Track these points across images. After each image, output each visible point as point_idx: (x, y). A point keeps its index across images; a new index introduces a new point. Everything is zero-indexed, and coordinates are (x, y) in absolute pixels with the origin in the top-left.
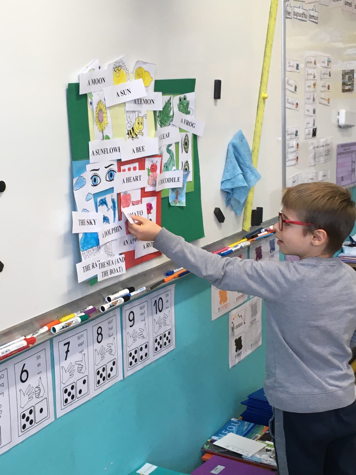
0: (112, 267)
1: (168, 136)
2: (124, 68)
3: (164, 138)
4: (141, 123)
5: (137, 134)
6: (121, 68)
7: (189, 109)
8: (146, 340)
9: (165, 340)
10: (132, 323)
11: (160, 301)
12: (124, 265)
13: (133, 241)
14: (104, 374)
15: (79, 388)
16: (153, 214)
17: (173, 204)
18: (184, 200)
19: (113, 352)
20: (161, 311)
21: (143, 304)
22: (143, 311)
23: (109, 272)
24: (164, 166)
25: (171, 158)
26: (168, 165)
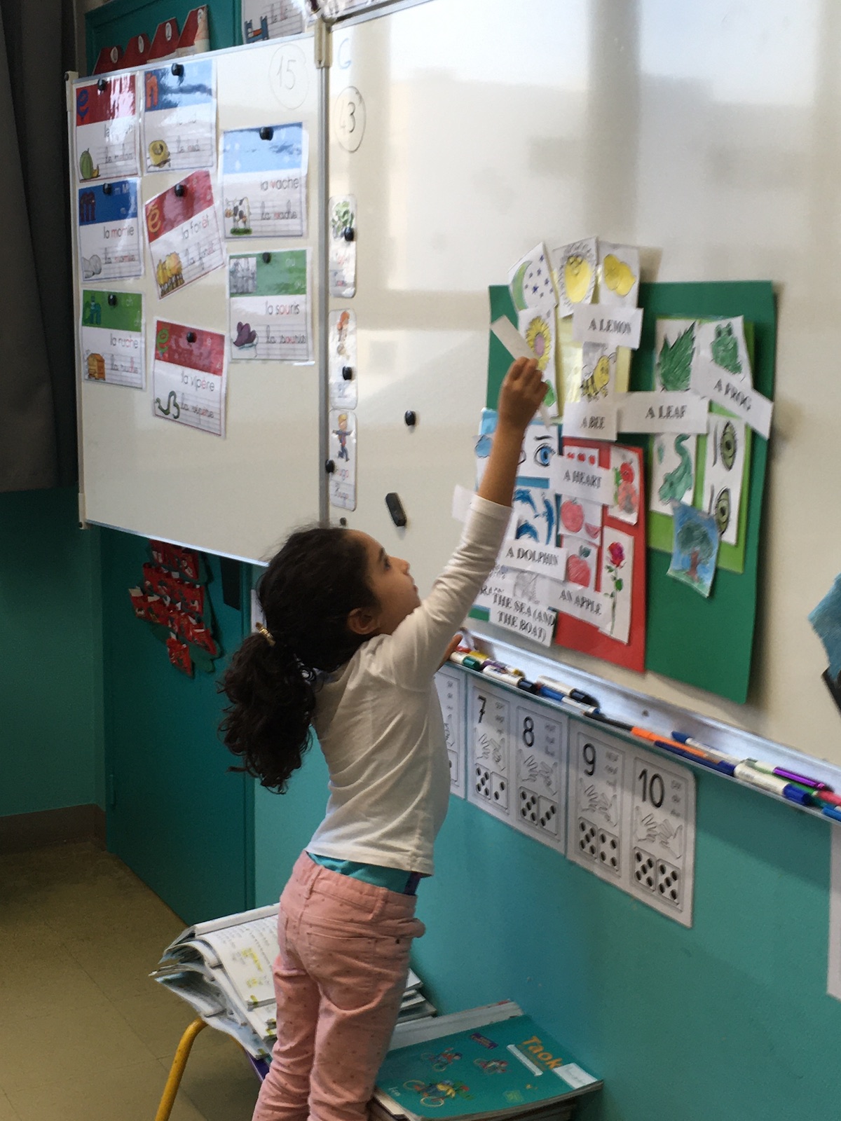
0: (528, 619)
1: (680, 414)
3: (669, 416)
4: (607, 369)
5: (598, 389)
6: (583, 258)
8: (615, 831)
9: (661, 879)
10: (589, 769)
11: (656, 781)
12: (549, 630)
13: (583, 602)
14: (534, 808)
15: (496, 788)
16: (625, 572)
17: (683, 578)
18: (708, 582)
19: (553, 787)
20: (658, 805)
21: (615, 753)
22: (614, 765)
23: (518, 623)
24: (666, 481)
25: (685, 468)
26: (674, 480)
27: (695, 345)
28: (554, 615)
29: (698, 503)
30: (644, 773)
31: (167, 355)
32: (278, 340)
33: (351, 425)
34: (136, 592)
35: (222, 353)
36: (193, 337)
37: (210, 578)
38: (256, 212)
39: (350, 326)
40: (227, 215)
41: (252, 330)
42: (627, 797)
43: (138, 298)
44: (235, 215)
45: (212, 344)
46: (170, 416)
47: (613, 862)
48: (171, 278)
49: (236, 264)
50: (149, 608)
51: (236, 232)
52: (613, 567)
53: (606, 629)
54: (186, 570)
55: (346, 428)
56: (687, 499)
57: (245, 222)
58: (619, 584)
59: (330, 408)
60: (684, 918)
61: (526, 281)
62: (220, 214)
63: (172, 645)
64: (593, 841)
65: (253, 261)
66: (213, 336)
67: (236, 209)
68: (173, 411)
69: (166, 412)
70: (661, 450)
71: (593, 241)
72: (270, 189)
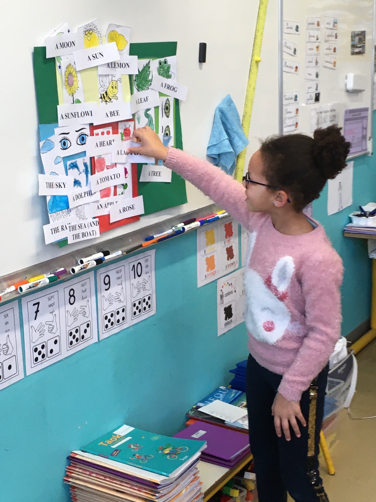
0: (84, 230)
1: (146, 100)
2: (95, 31)
3: (141, 103)
4: (115, 87)
5: (111, 98)
6: (93, 31)
7: (170, 73)
8: (124, 304)
9: (144, 305)
10: (108, 286)
11: (139, 265)
13: (108, 205)
14: (77, 335)
15: (50, 348)
19: (87, 314)
20: (140, 276)
21: (120, 269)
22: (120, 275)
23: (81, 235)
25: (150, 122)
27: (150, 70)
30: (134, 266)
47: (123, 318)
58: (125, 186)
60: (154, 311)
64: (112, 319)
70: (139, 118)
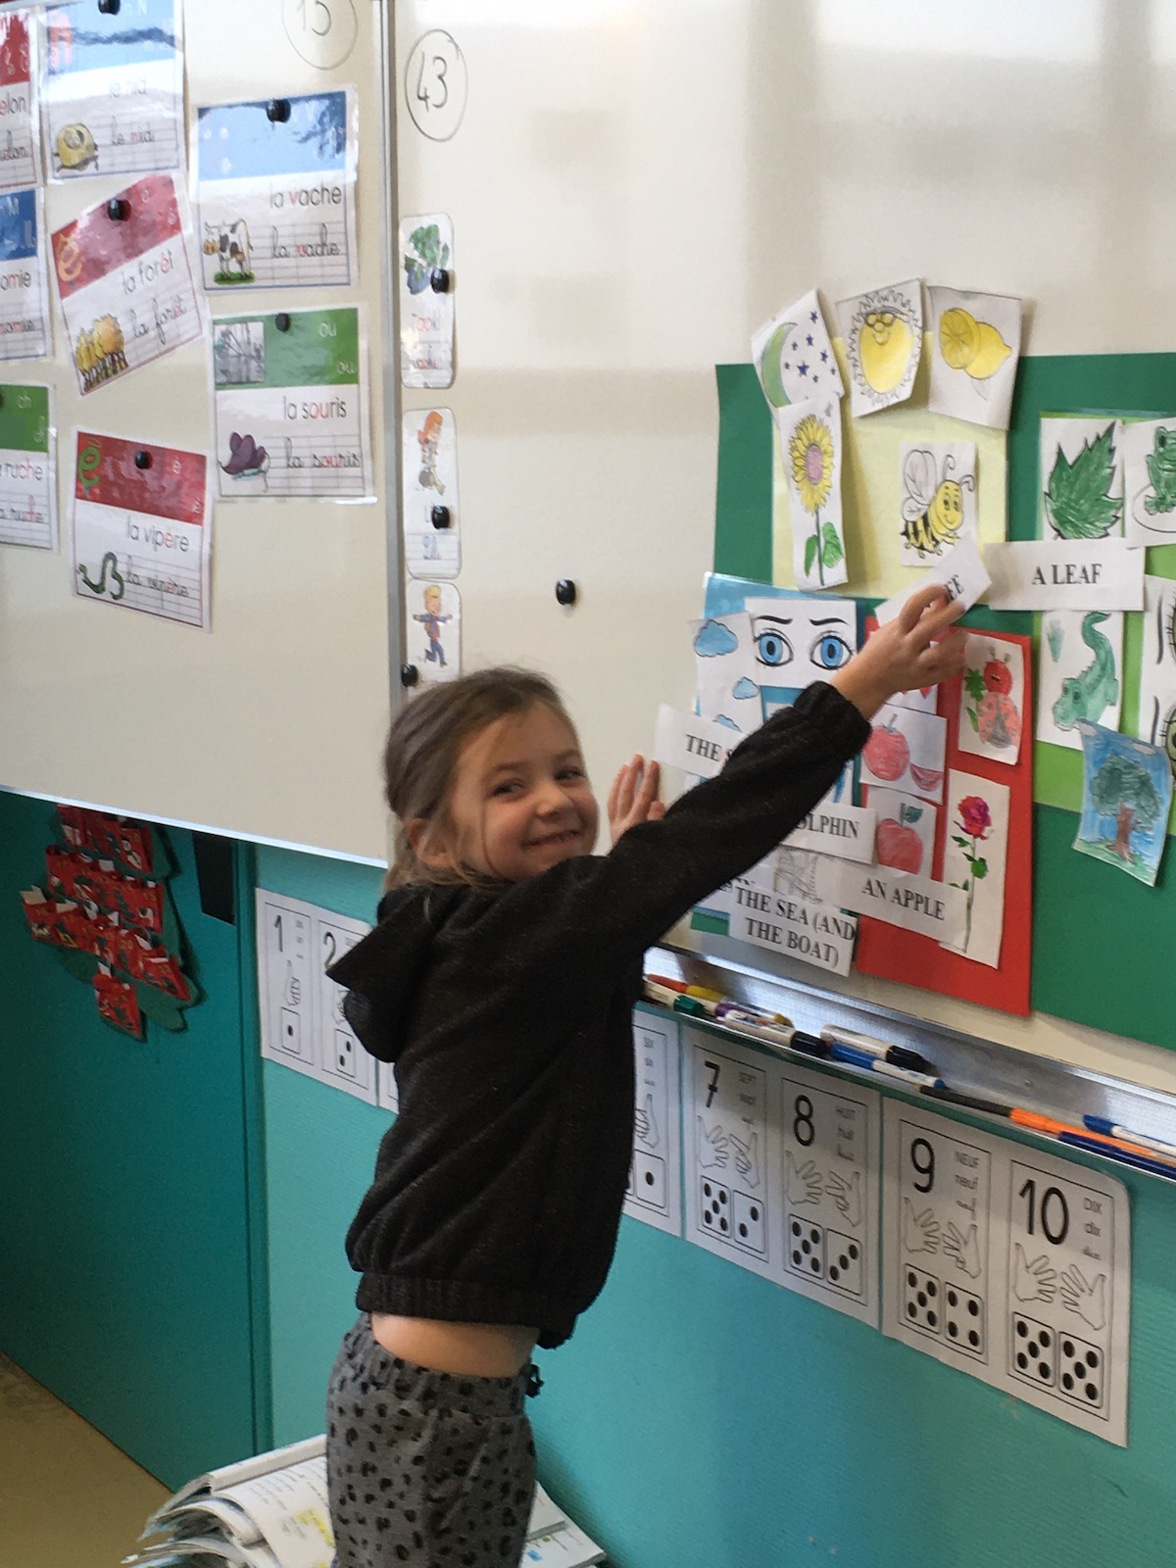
0: (801, 930)
1: (1091, 578)
3: (1069, 582)
4: (956, 503)
5: (938, 537)
6: (895, 316)
8: (976, 1287)
9: (1067, 1365)
10: (923, 1179)
11: (1054, 1199)
12: (845, 948)
13: (906, 898)
14: (816, 1250)
15: (742, 1216)
16: (994, 846)
17: (1103, 855)
18: (1152, 860)
19: (852, 1213)
20: (1056, 1241)
21: (972, 1153)
22: (968, 1173)
23: (783, 937)
24: (1066, 690)
25: (1103, 668)
26: (1083, 689)
27: (1116, 461)
28: (853, 921)
29: (1129, 725)
30: (1030, 1185)
31: (97, 491)
32: (308, 462)
33: (449, 603)
34: (34, 897)
35: (201, 485)
36: (145, 459)
37: (175, 868)
38: (262, 242)
39: (446, 435)
40: (208, 249)
41: (257, 445)
42: (998, 1227)
43: (40, 395)
44: (223, 249)
45: (183, 470)
46: (106, 595)
47: (973, 1338)
48: (103, 360)
49: (226, 334)
50: (58, 924)
51: (224, 278)
52: (967, 838)
53: (955, 944)
54: (130, 858)
55: (439, 610)
56: (1109, 719)
57: (240, 263)
58: (979, 867)
59: (408, 576)
60: (1114, 1431)
61: (787, 355)
62: (194, 250)
63: (105, 987)
64: (933, 1304)
65: (257, 330)
66: (183, 456)
67: (224, 239)
68: (112, 585)
69: (98, 588)
70: (1054, 640)
71: (917, 285)
72: (288, 205)
